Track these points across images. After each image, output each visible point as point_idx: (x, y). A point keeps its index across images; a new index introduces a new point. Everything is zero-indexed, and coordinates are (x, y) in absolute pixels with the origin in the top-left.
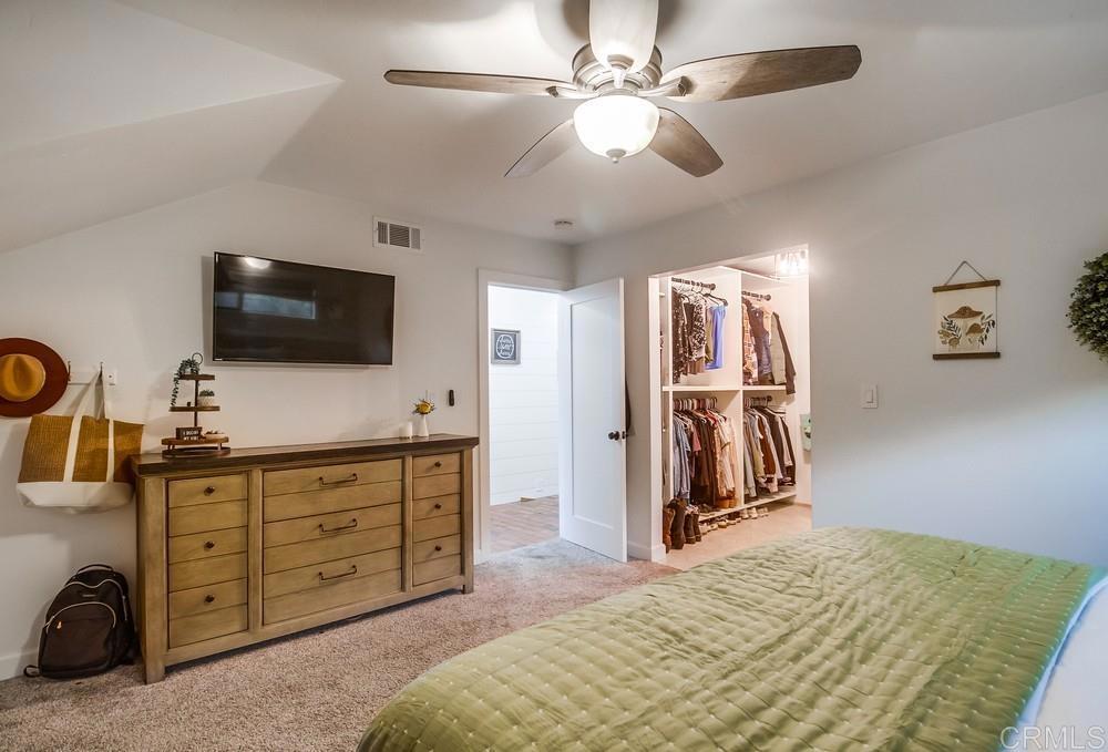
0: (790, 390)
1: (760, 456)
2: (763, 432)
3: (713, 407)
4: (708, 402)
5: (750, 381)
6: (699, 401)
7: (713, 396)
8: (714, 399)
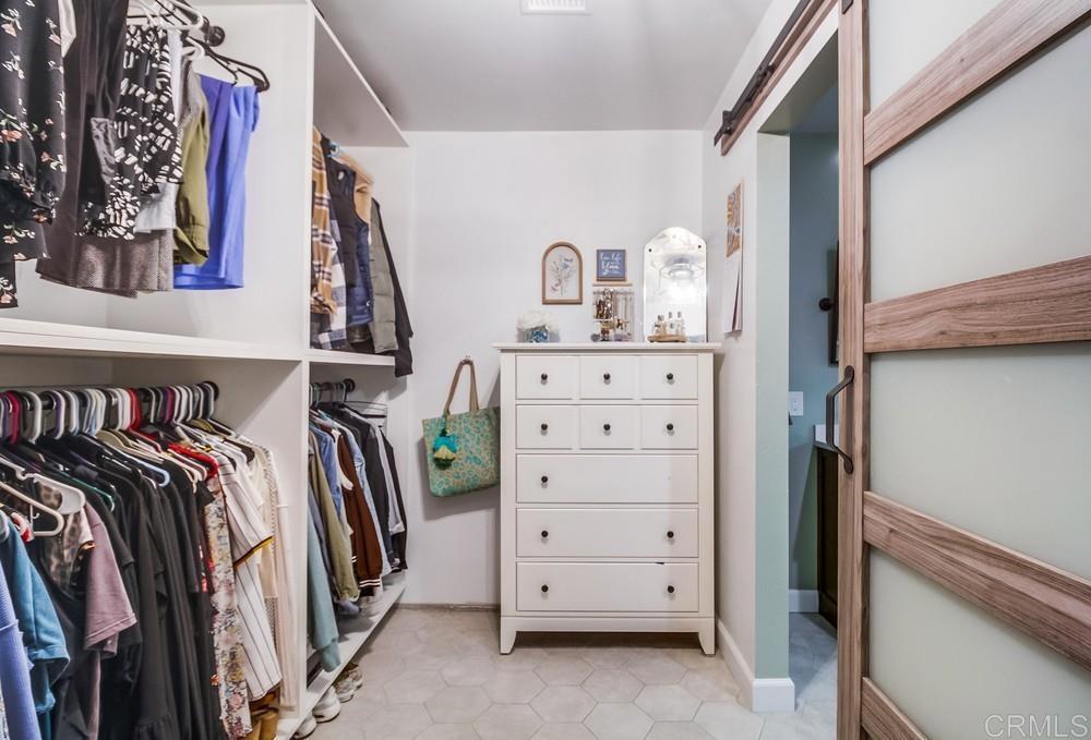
0: (404, 367)
1: (344, 534)
2: (350, 472)
3: (202, 417)
4: (184, 398)
5: (325, 338)
6: (141, 396)
7: (206, 377)
8: (210, 389)
